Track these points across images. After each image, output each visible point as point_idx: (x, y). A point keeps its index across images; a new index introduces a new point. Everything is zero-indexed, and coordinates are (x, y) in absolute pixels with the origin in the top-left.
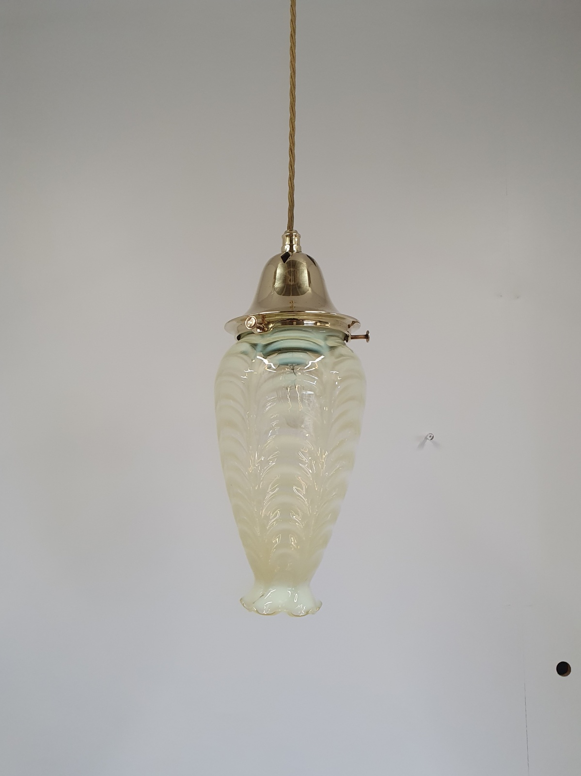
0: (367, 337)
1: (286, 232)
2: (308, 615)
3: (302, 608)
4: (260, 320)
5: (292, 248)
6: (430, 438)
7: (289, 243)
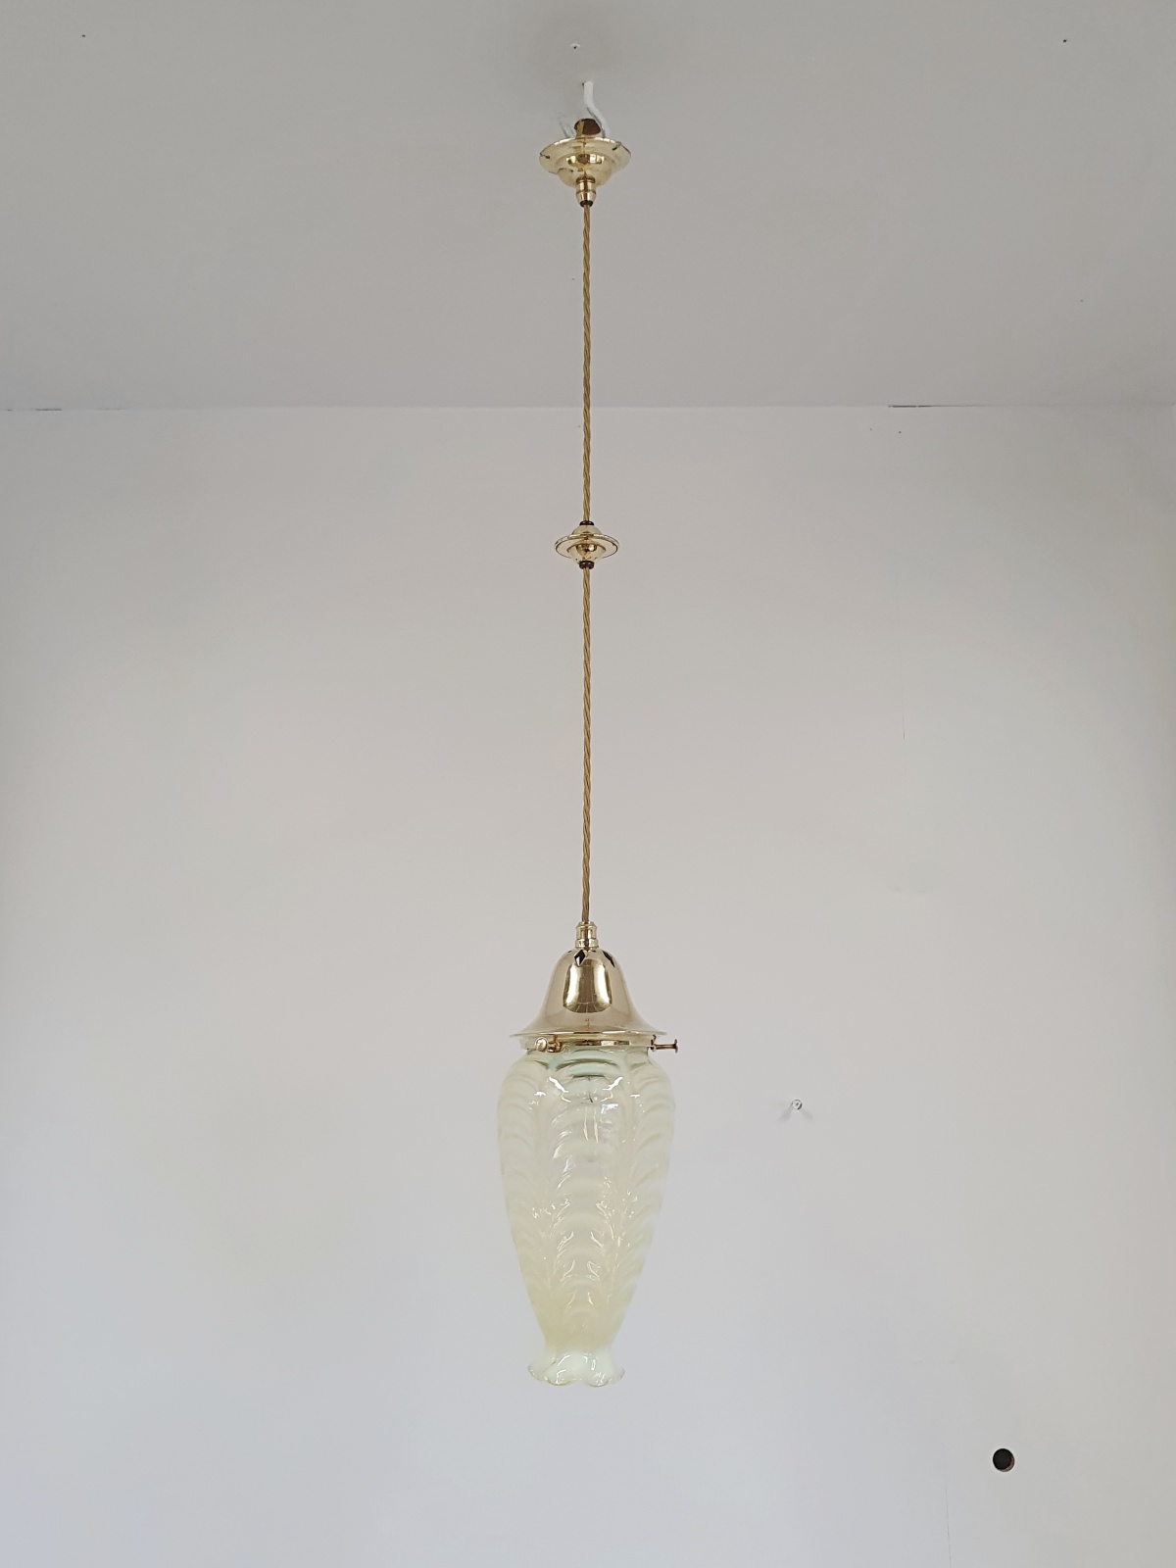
0: (674, 1046)
1: (580, 925)
2: (607, 1385)
3: (600, 1376)
4: (552, 1040)
5: (587, 944)
6: (797, 1107)
7: (584, 939)
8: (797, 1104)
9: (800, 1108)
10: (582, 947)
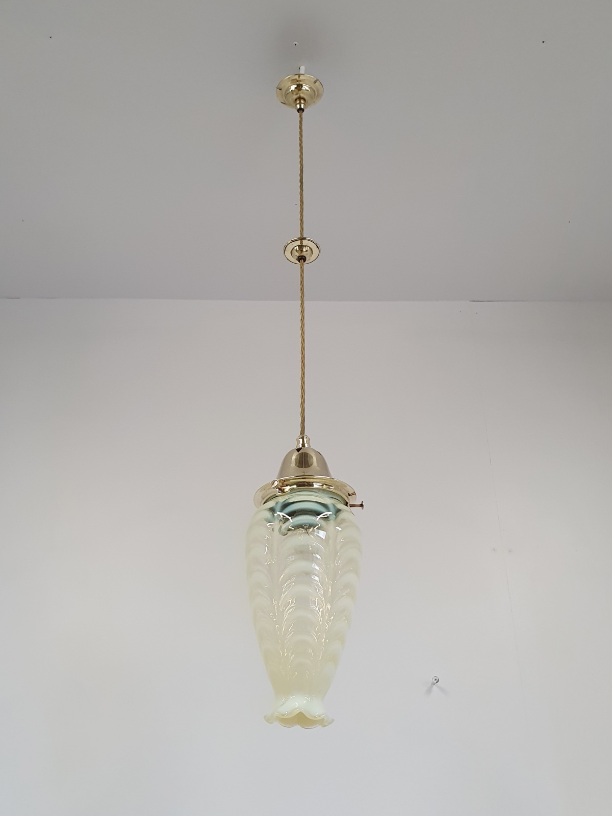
0: (362, 505)
1: (300, 436)
4: (281, 484)
5: (303, 445)
6: (435, 682)
7: (301, 442)
8: (436, 680)
9: (437, 682)
10: (301, 446)
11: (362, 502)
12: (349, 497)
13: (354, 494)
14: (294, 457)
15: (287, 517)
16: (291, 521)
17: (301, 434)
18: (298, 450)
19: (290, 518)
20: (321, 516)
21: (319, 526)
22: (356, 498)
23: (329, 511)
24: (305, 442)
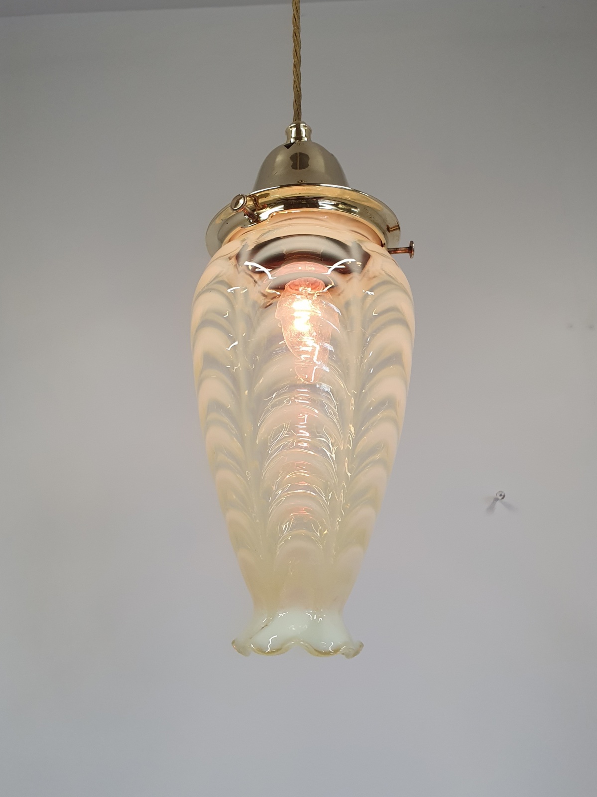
5: (299, 136)
6: (501, 498)
7: (293, 135)
8: (501, 495)
9: (503, 498)
10: (292, 140)
11: (412, 243)
12: (387, 232)
13: (398, 228)
14: (280, 158)
15: (262, 269)
16: (270, 277)
17: (295, 120)
18: (288, 146)
19: (267, 271)
20: (336, 266)
21: (333, 284)
22: (399, 237)
23: (351, 257)
24: (304, 134)
